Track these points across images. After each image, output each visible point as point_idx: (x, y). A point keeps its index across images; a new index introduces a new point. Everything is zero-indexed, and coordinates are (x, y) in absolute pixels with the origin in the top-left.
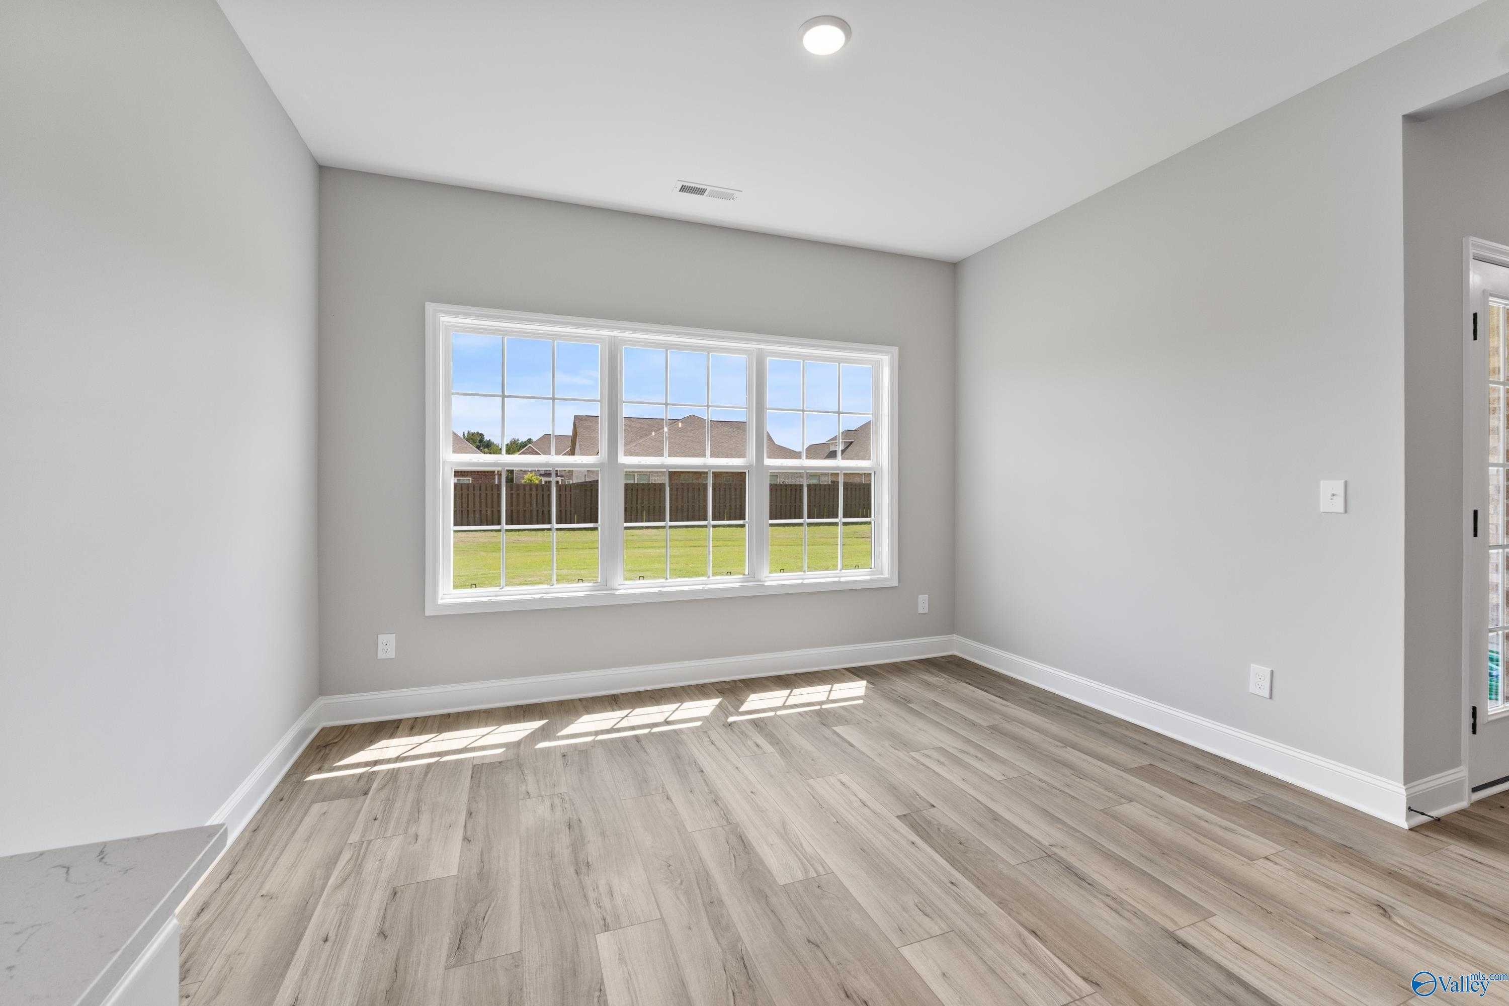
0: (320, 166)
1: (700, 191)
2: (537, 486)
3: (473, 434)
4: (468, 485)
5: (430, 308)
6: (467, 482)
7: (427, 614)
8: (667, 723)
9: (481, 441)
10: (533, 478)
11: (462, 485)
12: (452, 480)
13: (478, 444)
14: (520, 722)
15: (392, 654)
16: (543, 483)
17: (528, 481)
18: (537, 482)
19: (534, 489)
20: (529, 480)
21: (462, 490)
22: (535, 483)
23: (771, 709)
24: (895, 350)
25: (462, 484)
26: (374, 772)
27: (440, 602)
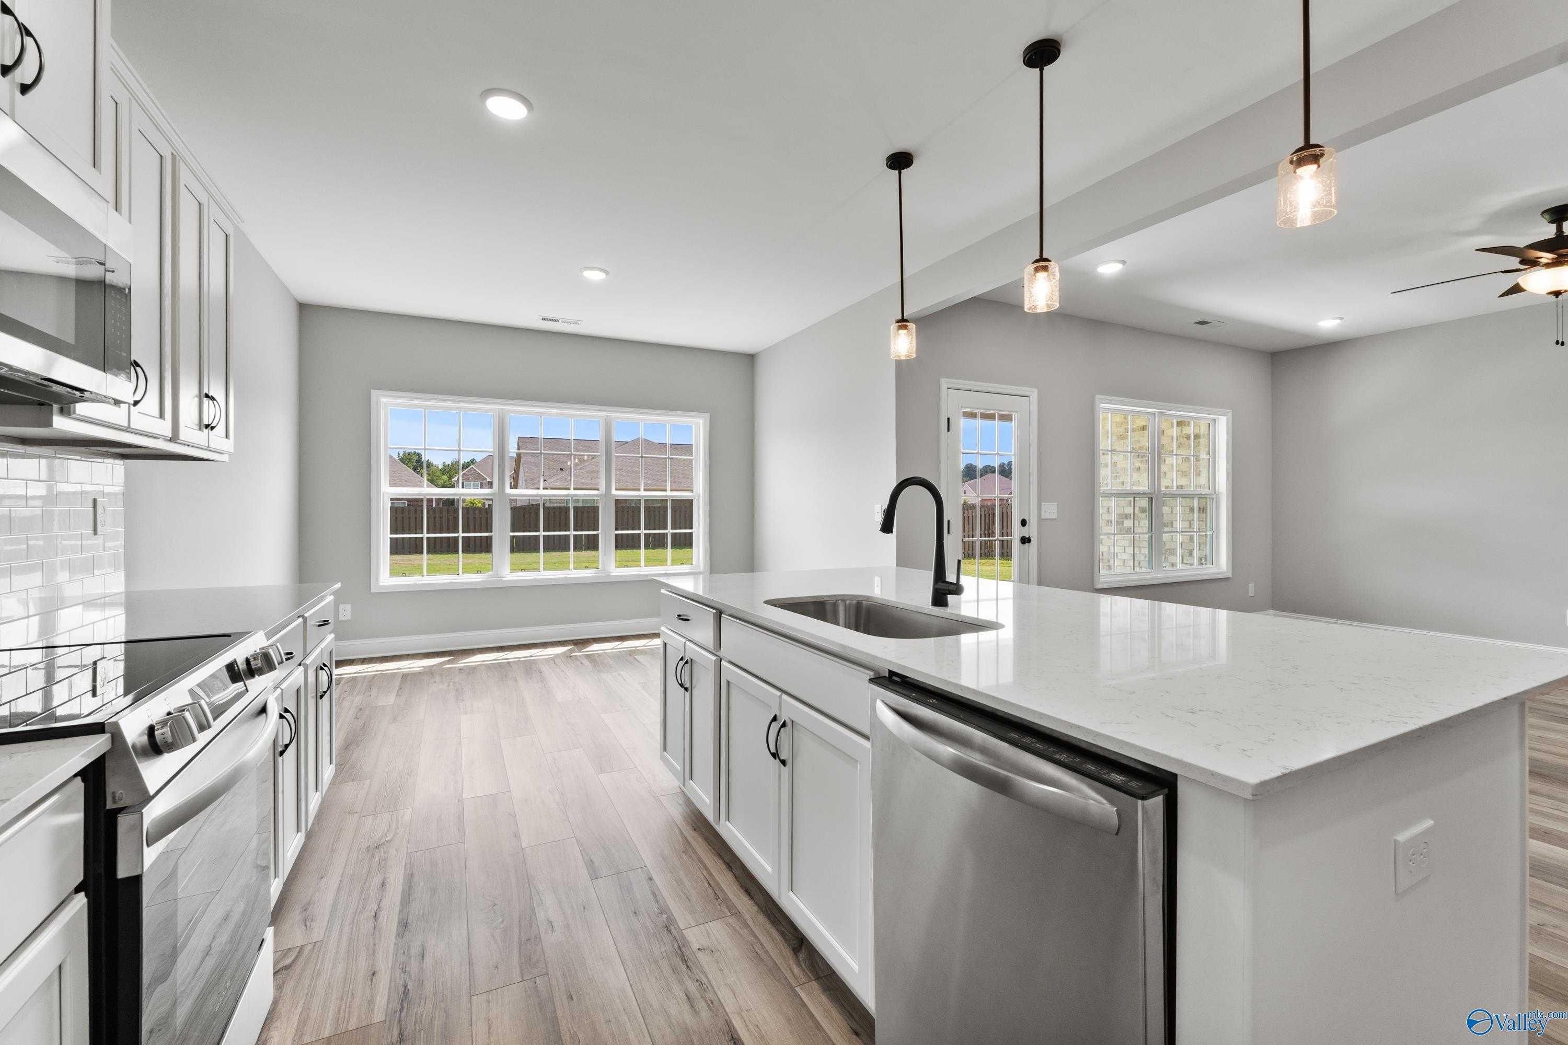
0: (300, 304)
1: (557, 321)
2: (480, 509)
3: (409, 454)
4: (403, 509)
5: (374, 393)
6: (401, 506)
7: (372, 591)
8: (531, 656)
9: (419, 461)
10: (475, 501)
11: (396, 509)
12: (389, 505)
13: (415, 464)
14: (435, 658)
15: (348, 617)
16: (487, 506)
17: (469, 505)
18: (480, 505)
19: (477, 512)
20: (471, 503)
21: (396, 513)
22: (478, 507)
23: (602, 650)
24: (708, 415)
25: (396, 507)
26: (340, 678)
27: (381, 584)
